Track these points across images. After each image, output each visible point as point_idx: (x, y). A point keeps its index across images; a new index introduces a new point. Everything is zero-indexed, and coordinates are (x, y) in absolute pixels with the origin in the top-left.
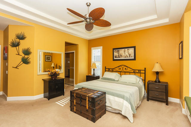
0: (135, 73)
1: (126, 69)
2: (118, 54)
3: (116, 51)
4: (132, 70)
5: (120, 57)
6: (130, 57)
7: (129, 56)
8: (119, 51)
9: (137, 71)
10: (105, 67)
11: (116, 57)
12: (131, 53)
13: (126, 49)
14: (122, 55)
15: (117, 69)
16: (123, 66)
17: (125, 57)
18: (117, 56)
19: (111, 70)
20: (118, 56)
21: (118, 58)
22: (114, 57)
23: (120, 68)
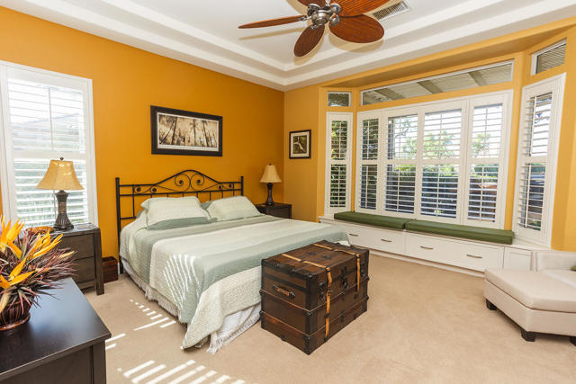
0: (222, 191)
1: (199, 181)
2: (172, 132)
3: (164, 119)
4: (215, 183)
5: (178, 143)
6: (208, 146)
7: (206, 144)
8: (175, 121)
9: (227, 186)
10: (117, 180)
11: (164, 141)
12: (211, 135)
13: (199, 120)
14: (187, 136)
15: (170, 185)
16: (190, 174)
17: (196, 145)
18: (169, 139)
19: (143, 190)
20: (173, 139)
21: (173, 144)
22: (159, 141)
23: (181, 182)
